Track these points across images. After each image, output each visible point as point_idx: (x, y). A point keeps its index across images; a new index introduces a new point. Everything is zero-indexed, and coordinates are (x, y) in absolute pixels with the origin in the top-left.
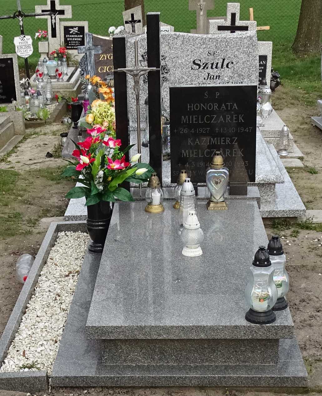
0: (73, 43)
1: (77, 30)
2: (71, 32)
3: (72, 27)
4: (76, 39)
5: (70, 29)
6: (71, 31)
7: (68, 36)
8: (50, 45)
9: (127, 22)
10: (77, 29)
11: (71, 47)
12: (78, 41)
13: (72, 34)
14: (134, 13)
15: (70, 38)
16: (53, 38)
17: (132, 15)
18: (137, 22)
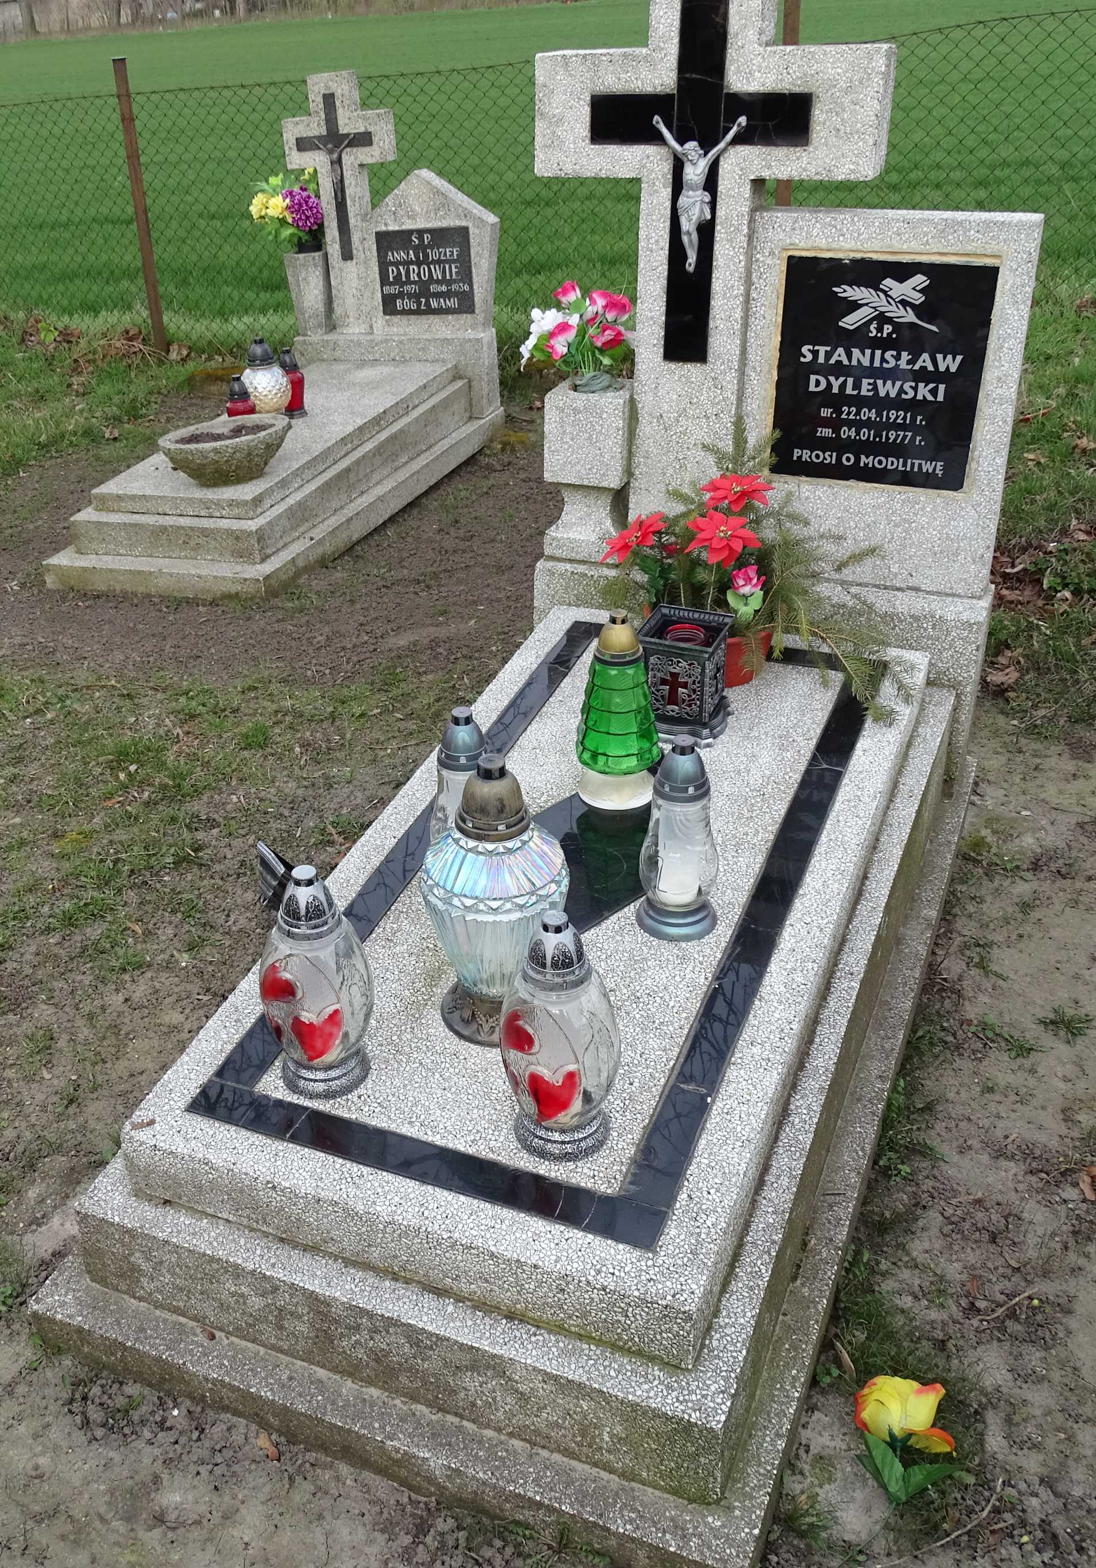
1: (916, 299)
2: (850, 321)
6: (855, 306)
7: (822, 350)
8: (646, 428)
10: (912, 288)
11: (829, 458)
13: (857, 338)
15: (839, 369)
16: (673, 366)
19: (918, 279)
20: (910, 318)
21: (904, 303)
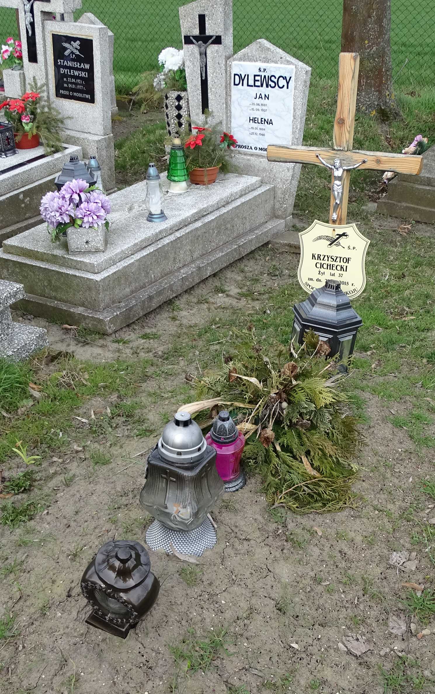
0: (72, 83)
1: (79, 48)
3: (70, 39)
4: (76, 73)
5: (66, 45)
6: (67, 49)
7: (62, 61)
9: (188, 40)
10: (77, 44)
11: (67, 93)
12: (82, 78)
13: (68, 58)
14: (206, 13)
15: (66, 67)
16: (31, 63)
17: (202, 18)
18: (214, 43)
19: (78, 42)
20: (78, 53)
21: (76, 48)
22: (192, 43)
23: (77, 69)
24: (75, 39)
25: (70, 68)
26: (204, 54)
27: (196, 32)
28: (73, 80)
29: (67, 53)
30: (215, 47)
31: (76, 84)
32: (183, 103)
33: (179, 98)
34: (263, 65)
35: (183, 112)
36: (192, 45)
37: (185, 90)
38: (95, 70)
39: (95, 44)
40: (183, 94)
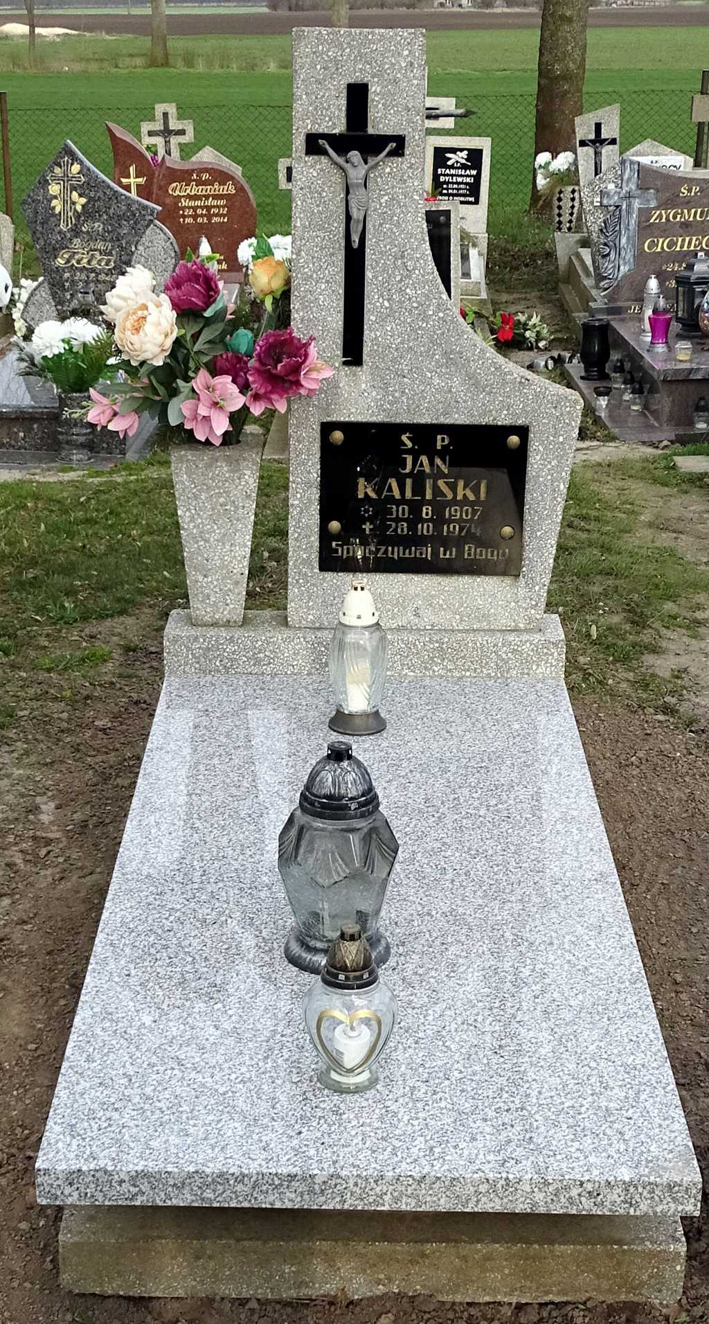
0: (454, 189)
1: (466, 157)
3: (454, 151)
4: (460, 179)
5: (448, 155)
7: (443, 170)
9: (583, 144)
10: (464, 154)
12: (466, 184)
13: (452, 167)
14: (602, 122)
15: (448, 175)
17: (598, 127)
18: (609, 144)
19: (466, 152)
20: (464, 161)
21: (463, 158)
22: (588, 145)
23: (461, 176)
24: (462, 150)
25: (452, 176)
26: (597, 154)
27: (592, 136)
28: (455, 186)
29: (449, 163)
30: (611, 147)
31: (458, 189)
32: (576, 195)
33: (573, 192)
34: (655, 158)
35: (576, 204)
36: (586, 148)
37: (578, 183)
38: (483, 176)
39: (484, 153)
40: (577, 188)
